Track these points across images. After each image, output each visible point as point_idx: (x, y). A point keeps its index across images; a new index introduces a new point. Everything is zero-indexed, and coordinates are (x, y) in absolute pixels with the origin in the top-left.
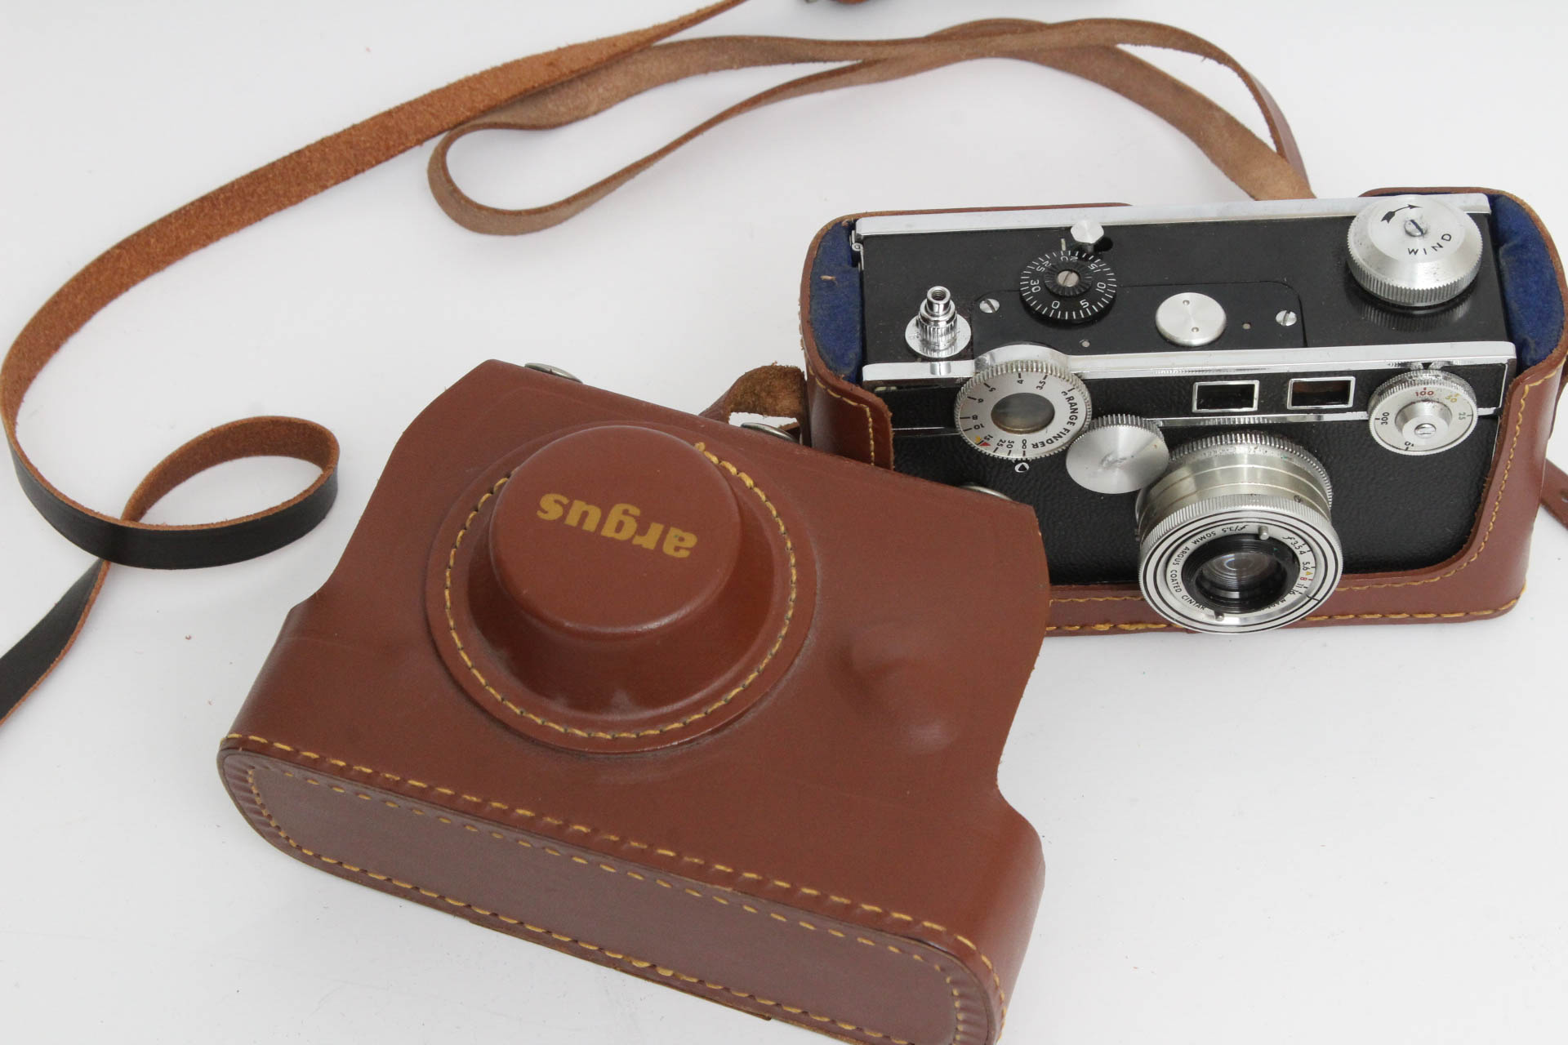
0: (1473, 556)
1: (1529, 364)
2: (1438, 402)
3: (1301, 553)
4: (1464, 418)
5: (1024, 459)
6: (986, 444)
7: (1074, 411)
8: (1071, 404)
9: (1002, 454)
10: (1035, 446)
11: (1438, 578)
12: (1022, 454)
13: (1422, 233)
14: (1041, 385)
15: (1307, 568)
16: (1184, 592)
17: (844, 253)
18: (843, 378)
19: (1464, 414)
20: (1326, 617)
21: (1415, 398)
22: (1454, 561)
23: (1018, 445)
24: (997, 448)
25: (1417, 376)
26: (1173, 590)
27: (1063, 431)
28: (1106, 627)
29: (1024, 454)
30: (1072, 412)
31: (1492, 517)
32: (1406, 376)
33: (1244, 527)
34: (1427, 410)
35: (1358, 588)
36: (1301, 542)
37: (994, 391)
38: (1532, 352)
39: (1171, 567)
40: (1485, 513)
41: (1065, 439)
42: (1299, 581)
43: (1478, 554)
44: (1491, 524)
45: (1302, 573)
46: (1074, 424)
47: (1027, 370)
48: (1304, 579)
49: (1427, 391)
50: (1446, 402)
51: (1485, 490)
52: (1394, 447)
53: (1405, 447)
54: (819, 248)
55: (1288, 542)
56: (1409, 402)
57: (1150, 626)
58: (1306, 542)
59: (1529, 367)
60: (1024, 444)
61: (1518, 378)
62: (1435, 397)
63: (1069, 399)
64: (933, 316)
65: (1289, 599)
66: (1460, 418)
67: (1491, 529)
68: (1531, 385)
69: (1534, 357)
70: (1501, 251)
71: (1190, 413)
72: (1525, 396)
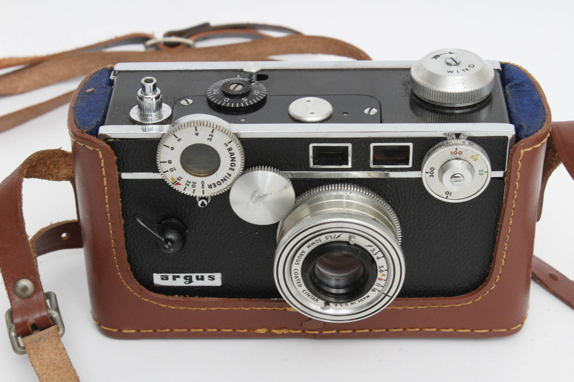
0: (492, 286)
1: (523, 137)
2: (465, 160)
3: (378, 258)
4: (483, 174)
5: (203, 197)
6: (178, 184)
7: (233, 159)
8: (231, 153)
9: (189, 192)
10: (210, 187)
11: (471, 302)
12: (202, 193)
13: (456, 63)
14: (210, 137)
15: (382, 271)
16: (304, 287)
17: (105, 80)
18: (86, 133)
19: (483, 171)
20: (402, 330)
21: (450, 157)
22: (481, 289)
23: (199, 186)
24: (186, 188)
25: (451, 142)
26: (296, 285)
27: (227, 175)
28: (263, 331)
29: (203, 193)
30: (232, 161)
31: (503, 254)
32: (445, 142)
33: (339, 236)
34: (458, 166)
35: (421, 307)
36: (377, 250)
37: (180, 141)
38: (525, 131)
39: (294, 267)
40: (499, 251)
41: (229, 181)
42: (377, 281)
43: (496, 284)
44: (503, 261)
45: (379, 275)
46: (233, 170)
47: (200, 125)
48: (380, 279)
49: (458, 151)
50: (471, 161)
51: (498, 233)
52: (439, 196)
53: (445, 196)
54: (90, 78)
55: (369, 249)
56: (447, 160)
57: (292, 331)
58: (381, 250)
59: (523, 138)
60: (203, 185)
61: (516, 145)
62: (463, 156)
63: (230, 149)
64: (146, 95)
65: (372, 295)
66: (480, 174)
67: (503, 264)
68: (525, 150)
69: (526, 133)
70: (507, 87)
71: (309, 169)
72: (520, 159)
